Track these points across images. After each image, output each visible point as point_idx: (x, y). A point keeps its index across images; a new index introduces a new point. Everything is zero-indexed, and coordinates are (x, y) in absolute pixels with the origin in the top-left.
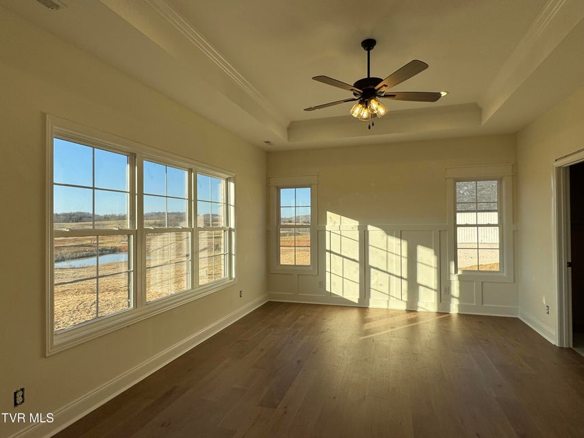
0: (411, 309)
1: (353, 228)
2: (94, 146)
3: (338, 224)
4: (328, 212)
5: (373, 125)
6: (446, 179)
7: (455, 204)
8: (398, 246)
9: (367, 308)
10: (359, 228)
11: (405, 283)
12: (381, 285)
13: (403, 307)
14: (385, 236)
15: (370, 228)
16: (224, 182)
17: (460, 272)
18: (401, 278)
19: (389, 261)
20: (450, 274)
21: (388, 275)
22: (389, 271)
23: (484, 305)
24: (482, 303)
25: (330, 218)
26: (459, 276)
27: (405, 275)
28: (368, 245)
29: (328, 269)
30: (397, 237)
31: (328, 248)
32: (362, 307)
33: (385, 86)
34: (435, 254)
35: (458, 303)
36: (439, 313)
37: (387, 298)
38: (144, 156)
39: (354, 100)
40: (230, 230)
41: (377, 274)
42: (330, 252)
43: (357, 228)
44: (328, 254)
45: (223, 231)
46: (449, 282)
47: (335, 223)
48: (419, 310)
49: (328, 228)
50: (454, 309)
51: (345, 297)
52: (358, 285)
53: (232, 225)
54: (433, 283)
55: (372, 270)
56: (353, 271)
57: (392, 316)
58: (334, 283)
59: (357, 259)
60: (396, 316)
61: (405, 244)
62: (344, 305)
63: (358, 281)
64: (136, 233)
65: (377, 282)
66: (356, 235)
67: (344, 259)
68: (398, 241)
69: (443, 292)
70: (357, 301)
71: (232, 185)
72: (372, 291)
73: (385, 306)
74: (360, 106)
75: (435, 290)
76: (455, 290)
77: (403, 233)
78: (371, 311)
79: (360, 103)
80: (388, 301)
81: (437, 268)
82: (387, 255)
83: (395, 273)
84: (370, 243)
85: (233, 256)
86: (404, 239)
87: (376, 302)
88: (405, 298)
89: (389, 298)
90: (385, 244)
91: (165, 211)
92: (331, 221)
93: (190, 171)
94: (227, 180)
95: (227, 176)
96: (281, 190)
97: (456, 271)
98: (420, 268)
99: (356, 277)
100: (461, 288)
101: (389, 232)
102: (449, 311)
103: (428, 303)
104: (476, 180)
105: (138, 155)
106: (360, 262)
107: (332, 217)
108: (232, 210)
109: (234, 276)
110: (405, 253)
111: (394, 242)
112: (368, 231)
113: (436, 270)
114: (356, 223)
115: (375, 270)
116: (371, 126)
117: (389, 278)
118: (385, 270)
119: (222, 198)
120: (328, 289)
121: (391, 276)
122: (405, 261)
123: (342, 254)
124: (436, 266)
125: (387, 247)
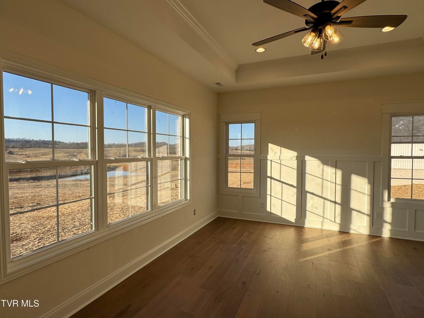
0: (344, 231)
1: (291, 158)
2: (53, 82)
3: (278, 154)
4: (269, 144)
5: (326, 55)
6: (382, 114)
7: (390, 137)
8: (333, 175)
9: (303, 227)
10: (297, 158)
11: (338, 208)
12: (316, 208)
13: (336, 228)
14: (321, 166)
15: (307, 158)
16: (180, 118)
17: (392, 200)
18: (335, 202)
19: (324, 187)
20: (383, 201)
21: (322, 200)
22: (324, 196)
23: (416, 231)
24: (415, 230)
25: (272, 148)
26: (392, 204)
27: (339, 200)
28: (305, 173)
29: (268, 192)
30: (332, 166)
31: (269, 174)
32: (299, 227)
33: (345, 7)
34: (369, 183)
35: (390, 228)
36: (371, 236)
37: (321, 219)
38: (104, 93)
39: (306, 29)
40: (186, 159)
41: (312, 198)
42: (271, 178)
43: (295, 158)
44: (269, 180)
45: (180, 160)
46: (382, 209)
47: (275, 153)
48: (352, 232)
49: (269, 157)
50: (386, 232)
51: (283, 217)
52: (295, 207)
53: (187, 155)
54: (366, 208)
55: (308, 195)
56: (291, 195)
57: (327, 237)
58: (274, 204)
59: (295, 184)
60: (330, 237)
61: (339, 173)
62: (282, 224)
63: (295, 204)
64: (96, 164)
65: (312, 205)
66: (294, 164)
67: (283, 184)
68: (333, 170)
69: (375, 218)
70: (293, 221)
71: (187, 121)
72: (308, 213)
73: (319, 227)
74: (313, 34)
75: (367, 215)
76: (388, 215)
77: (337, 163)
78: (306, 230)
79: (313, 31)
80: (322, 222)
81: (370, 196)
82: (323, 182)
83: (329, 198)
84: (307, 171)
85: (188, 181)
86: (339, 169)
87: (311, 222)
88: (338, 220)
89: (323, 220)
90: (321, 173)
91: (126, 143)
92: (273, 151)
93: (149, 108)
94: (183, 116)
95: (183, 113)
96: (230, 126)
97: (389, 199)
98: (354, 195)
99: (294, 200)
100: (394, 215)
101: (325, 162)
102: (381, 234)
103: (360, 226)
104: (413, 115)
105: (97, 92)
106: (297, 187)
107: (273, 148)
108: (187, 142)
109: (188, 198)
110: (339, 181)
111: (329, 171)
112: (305, 161)
113: (369, 197)
114: (295, 154)
115: (312, 196)
116: (324, 56)
117: (324, 203)
118: (320, 195)
119: (179, 132)
120: (268, 209)
121: (326, 201)
122: (339, 188)
123: (282, 180)
124: (369, 194)
125: (323, 175)
